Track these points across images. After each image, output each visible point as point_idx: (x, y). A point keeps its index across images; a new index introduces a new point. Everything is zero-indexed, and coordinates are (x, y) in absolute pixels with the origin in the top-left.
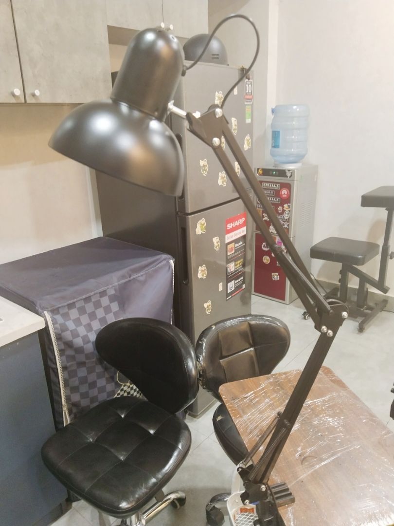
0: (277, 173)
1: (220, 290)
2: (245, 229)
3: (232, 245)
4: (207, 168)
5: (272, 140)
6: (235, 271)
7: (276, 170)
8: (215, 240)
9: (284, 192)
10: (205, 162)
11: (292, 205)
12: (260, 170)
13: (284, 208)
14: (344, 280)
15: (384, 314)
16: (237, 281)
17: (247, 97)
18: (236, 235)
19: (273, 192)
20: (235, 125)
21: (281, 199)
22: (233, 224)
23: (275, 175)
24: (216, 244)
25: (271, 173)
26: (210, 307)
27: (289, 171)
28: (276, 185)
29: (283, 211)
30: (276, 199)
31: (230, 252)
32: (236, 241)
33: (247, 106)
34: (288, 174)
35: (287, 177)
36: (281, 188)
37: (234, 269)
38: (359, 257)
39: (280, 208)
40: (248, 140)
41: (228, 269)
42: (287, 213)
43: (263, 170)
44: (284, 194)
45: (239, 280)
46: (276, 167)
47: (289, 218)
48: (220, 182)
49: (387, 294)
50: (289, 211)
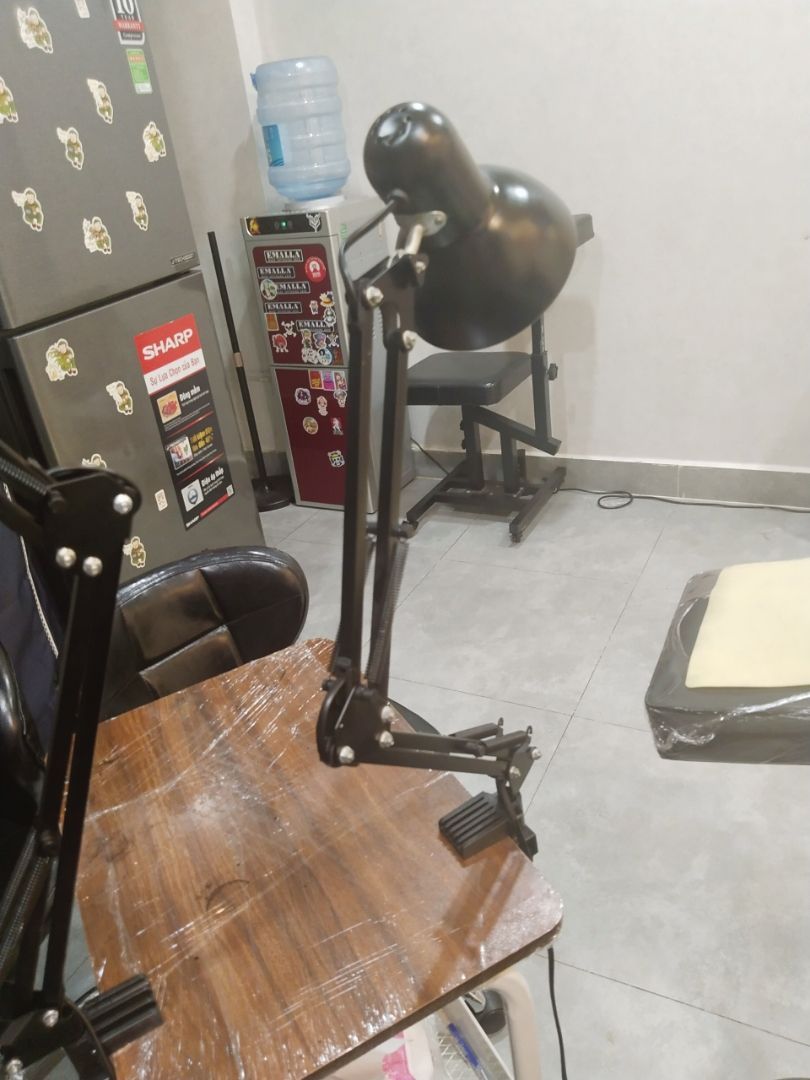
0: (290, 223)
1: (161, 508)
2: (199, 354)
3: (172, 396)
4: (39, 210)
5: (267, 147)
6: (195, 459)
7: (286, 218)
8: (115, 390)
9: (314, 265)
10: (30, 196)
11: (336, 293)
12: (252, 222)
13: (322, 303)
14: (471, 442)
15: (561, 497)
16: (206, 481)
17: (127, 26)
18: (176, 371)
19: (291, 270)
20: (104, 99)
21: (311, 283)
22: (158, 345)
23: (287, 230)
24: (119, 400)
25: (276, 225)
26: (142, 550)
27: (313, 214)
28: (294, 253)
29: (322, 309)
30: (300, 285)
31: (167, 413)
32: (181, 386)
33: (128, 50)
34: (314, 223)
35: (312, 230)
36: (306, 258)
37: (190, 454)
38: (488, 385)
39: (313, 305)
40: (154, 137)
41: (173, 456)
42: (329, 313)
43: (261, 221)
44: (315, 270)
45: (213, 477)
46: (286, 211)
47: (335, 325)
48: (91, 245)
49: (558, 455)
50: (333, 307)
